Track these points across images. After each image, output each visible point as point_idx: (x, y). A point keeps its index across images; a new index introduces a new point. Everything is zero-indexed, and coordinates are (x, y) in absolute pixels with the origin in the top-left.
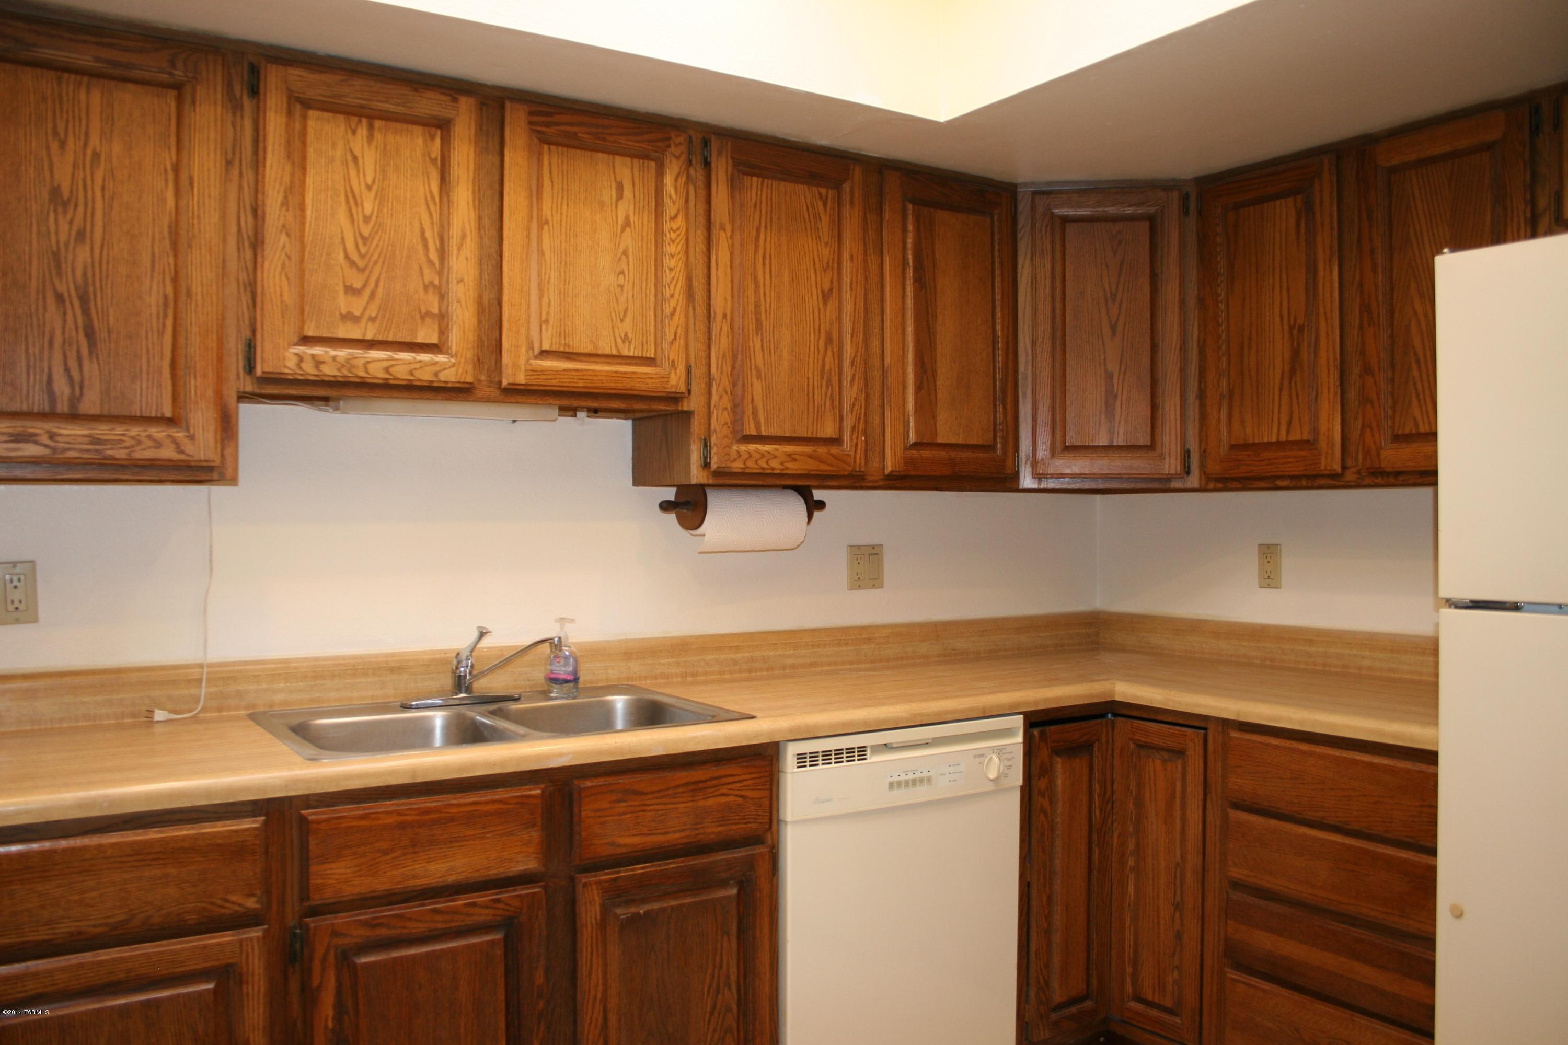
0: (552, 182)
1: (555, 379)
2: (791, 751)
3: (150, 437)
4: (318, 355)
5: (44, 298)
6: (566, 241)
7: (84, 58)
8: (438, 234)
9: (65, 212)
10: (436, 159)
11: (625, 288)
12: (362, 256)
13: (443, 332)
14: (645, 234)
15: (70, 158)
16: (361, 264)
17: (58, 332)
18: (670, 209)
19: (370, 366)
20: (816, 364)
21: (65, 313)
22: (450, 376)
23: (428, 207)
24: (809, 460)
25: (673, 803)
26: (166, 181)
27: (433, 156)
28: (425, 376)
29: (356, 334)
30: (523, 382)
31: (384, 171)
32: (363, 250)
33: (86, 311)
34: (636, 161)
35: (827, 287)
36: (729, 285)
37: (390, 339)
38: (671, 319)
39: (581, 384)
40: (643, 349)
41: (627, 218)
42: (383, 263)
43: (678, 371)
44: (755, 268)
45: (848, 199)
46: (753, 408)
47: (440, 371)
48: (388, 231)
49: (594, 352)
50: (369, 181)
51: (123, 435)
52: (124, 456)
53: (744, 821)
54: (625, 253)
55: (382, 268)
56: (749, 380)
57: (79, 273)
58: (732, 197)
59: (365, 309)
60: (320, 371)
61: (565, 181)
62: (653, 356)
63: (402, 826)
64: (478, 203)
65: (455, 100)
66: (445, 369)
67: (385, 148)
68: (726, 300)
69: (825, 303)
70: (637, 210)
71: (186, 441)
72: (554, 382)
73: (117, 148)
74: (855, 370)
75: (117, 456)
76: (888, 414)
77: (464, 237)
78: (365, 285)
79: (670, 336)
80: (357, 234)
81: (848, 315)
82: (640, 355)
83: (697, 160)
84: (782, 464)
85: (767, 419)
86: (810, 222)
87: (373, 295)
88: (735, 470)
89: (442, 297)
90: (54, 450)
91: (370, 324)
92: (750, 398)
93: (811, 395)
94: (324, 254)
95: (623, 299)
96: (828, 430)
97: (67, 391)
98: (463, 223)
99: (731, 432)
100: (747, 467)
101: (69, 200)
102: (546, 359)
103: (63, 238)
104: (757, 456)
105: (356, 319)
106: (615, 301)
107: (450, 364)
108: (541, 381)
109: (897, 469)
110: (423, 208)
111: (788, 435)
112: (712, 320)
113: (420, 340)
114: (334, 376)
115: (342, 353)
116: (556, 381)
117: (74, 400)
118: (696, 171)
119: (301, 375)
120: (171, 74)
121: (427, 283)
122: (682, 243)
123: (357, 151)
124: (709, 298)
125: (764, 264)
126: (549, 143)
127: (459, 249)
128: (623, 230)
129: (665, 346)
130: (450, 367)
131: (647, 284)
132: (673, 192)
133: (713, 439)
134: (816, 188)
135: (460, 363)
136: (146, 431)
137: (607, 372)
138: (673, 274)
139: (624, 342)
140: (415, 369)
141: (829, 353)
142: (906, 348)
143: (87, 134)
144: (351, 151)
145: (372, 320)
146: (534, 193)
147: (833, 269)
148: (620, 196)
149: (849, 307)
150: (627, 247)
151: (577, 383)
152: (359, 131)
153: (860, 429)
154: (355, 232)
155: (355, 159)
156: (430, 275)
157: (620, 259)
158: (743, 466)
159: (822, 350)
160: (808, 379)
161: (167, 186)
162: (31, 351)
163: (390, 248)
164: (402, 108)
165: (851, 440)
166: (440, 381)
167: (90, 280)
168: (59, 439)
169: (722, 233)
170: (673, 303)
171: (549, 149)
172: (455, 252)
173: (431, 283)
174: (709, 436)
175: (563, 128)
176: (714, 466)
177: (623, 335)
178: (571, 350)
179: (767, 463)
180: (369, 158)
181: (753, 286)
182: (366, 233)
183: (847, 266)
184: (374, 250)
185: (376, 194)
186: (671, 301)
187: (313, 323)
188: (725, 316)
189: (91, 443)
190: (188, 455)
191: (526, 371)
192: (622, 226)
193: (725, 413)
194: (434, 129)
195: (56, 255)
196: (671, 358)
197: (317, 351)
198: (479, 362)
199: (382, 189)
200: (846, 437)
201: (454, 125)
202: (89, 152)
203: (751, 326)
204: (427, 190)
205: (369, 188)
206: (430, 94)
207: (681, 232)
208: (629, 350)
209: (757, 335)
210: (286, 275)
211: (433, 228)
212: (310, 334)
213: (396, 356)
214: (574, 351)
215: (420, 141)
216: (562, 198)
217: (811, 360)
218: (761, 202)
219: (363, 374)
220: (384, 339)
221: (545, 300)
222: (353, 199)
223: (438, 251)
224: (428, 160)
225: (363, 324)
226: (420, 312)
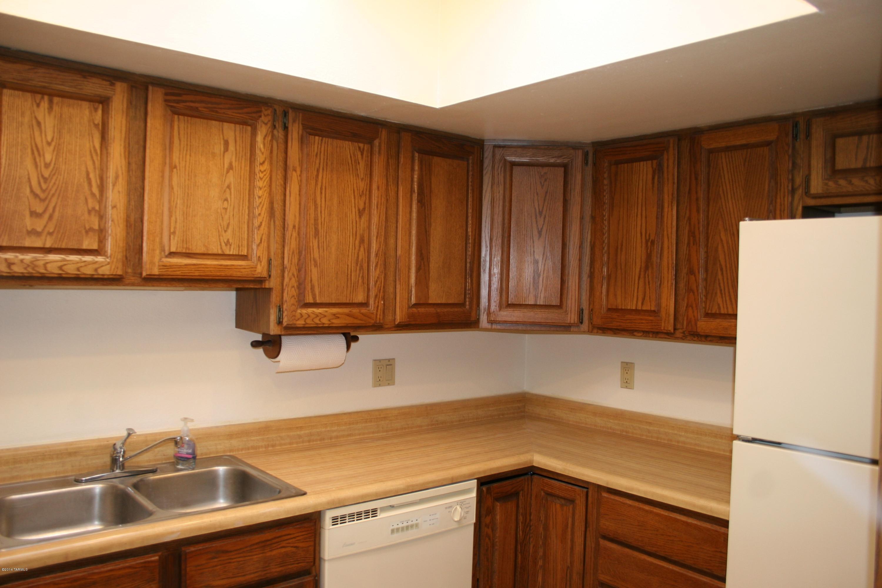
0: (180, 140)
2: (329, 516)
4: (9, 259)
6: (188, 180)
8: (99, 174)
10: (98, 124)
11: (228, 210)
12: (44, 191)
13: (102, 241)
14: (242, 174)
16: (42, 196)
18: (260, 157)
19: (49, 266)
20: (353, 256)
22: (106, 271)
23: (92, 157)
24: (347, 317)
27: (96, 122)
28: (88, 271)
29: (38, 244)
30: (157, 273)
31: (60, 132)
32: (44, 186)
34: (238, 126)
35: (361, 207)
36: (298, 206)
37: (63, 246)
38: (259, 230)
39: (197, 274)
40: (239, 249)
41: (231, 164)
42: (59, 195)
43: (263, 263)
44: (315, 195)
45: (377, 150)
46: (311, 286)
47: (99, 268)
48: (63, 173)
49: (206, 252)
50: (49, 139)
53: (297, 562)
54: (229, 187)
55: (58, 198)
56: (309, 268)
58: (301, 149)
59: (45, 227)
60: (11, 269)
61: (189, 140)
62: (246, 254)
64: (128, 153)
65: (112, 84)
66: (102, 266)
67: (61, 116)
68: (295, 216)
69: (360, 217)
70: (237, 159)
72: (178, 273)
74: (378, 260)
76: (398, 286)
77: (117, 177)
78: (45, 211)
79: (257, 241)
80: (40, 176)
81: (375, 224)
82: (237, 253)
83: (279, 125)
84: (329, 320)
85: (320, 292)
86: (352, 165)
87: (51, 217)
88: (298, 326)
89: (101, 218)
91: (48, 237)
92: (310, 279)
93: (349, 276)
94: (15, 190)
95: (226, 217)
96: (360, 298)
98: (117, 167)
99: (297, 302)
100: (307, 324)
102: (173, 257)
104: (313, 316)
105: (38, 234)
106: (221, 218)
107: (106, 263)
108: (170, 272)
109: (403, 321)
110: (89, 157)
111: (334, 302)
112: (286, 229)
113: (84, 247)
114: (22, 273)
115: (28, 257)
116: (180, 272)
118: (278, 132)
121: (90, 208)
122: (267, 180)
123: (40, 119)
124: (284, 215)
125: (321, 193)
126: (179, 114)
127: (114, 185)
128: (228, 172)
129: (255, 247)
130: (106, 265)
131: (243, 207)
132: (262, 146)
133: (285, 307)
134: (357, 144)
135: (113, 262)
137: (215, 265)
138: (260, 200)
139: (226, 245)
140: (81, 267)
141: (362, 249)
142: (411, 244)
144: (36, 118)
145: (50, 234)
146: (167, 147)
147: (366, 195)
148: (226, 149)
149: (376, 219)
150: (230, 183)
151: (194, 273)
152: (42, 104)
153: (380, 297)
154: (38, 174)
155: (39, 124)
156: (92, 203)
157: (225, 191)
158: (303, 323)
159: (357, 248)
160: (348, 266)
163: (64, 185)
164: (74, 89)
165: (375, 303)
166: (99, 274)
169: (294, 173)
170: (260, 219)
171: (179, 118)
172: (111, 187)
173: (93, 209)
174: (282, 304)
175: (188, 104)
176: (285, 324)
177: (226, 241)
178: (190, 252)
179: (320, 320)
180: (49, 122)
181: (314, 207)
182: (46, 174)
183: (375, 193)
184: (52, 187)
185: (54, 148)
186: (259, 217)
187: (7, 237)
188: (294, 227)
191: (159, 266)
192: (227, 169)
193: (293, 289)
194: (97, 104)
196: (258, 255)
197: (10, 256)
198: (126, 260)
199: (59, 145)
200: (371, 302)
201: (112, 101)
203: (311, 232)
204: (92, 146)
205: (49, 144)
206: (94, 80)
207: (267, 173)
209: (315, 238)
211: (95, 171)
212: (5, 245)
213: (67, 258)
214: (193, 252)
215: (87, 112)
216: (187, 150)
217: (350, 254)
218: (320, 152)
219: (43, 271)
220: (59, 247)
221: (173, 219)
222: (36, 151)
223: (98, 186)
224: (92, 125)
225: (43, 237)
226: (85, 228)
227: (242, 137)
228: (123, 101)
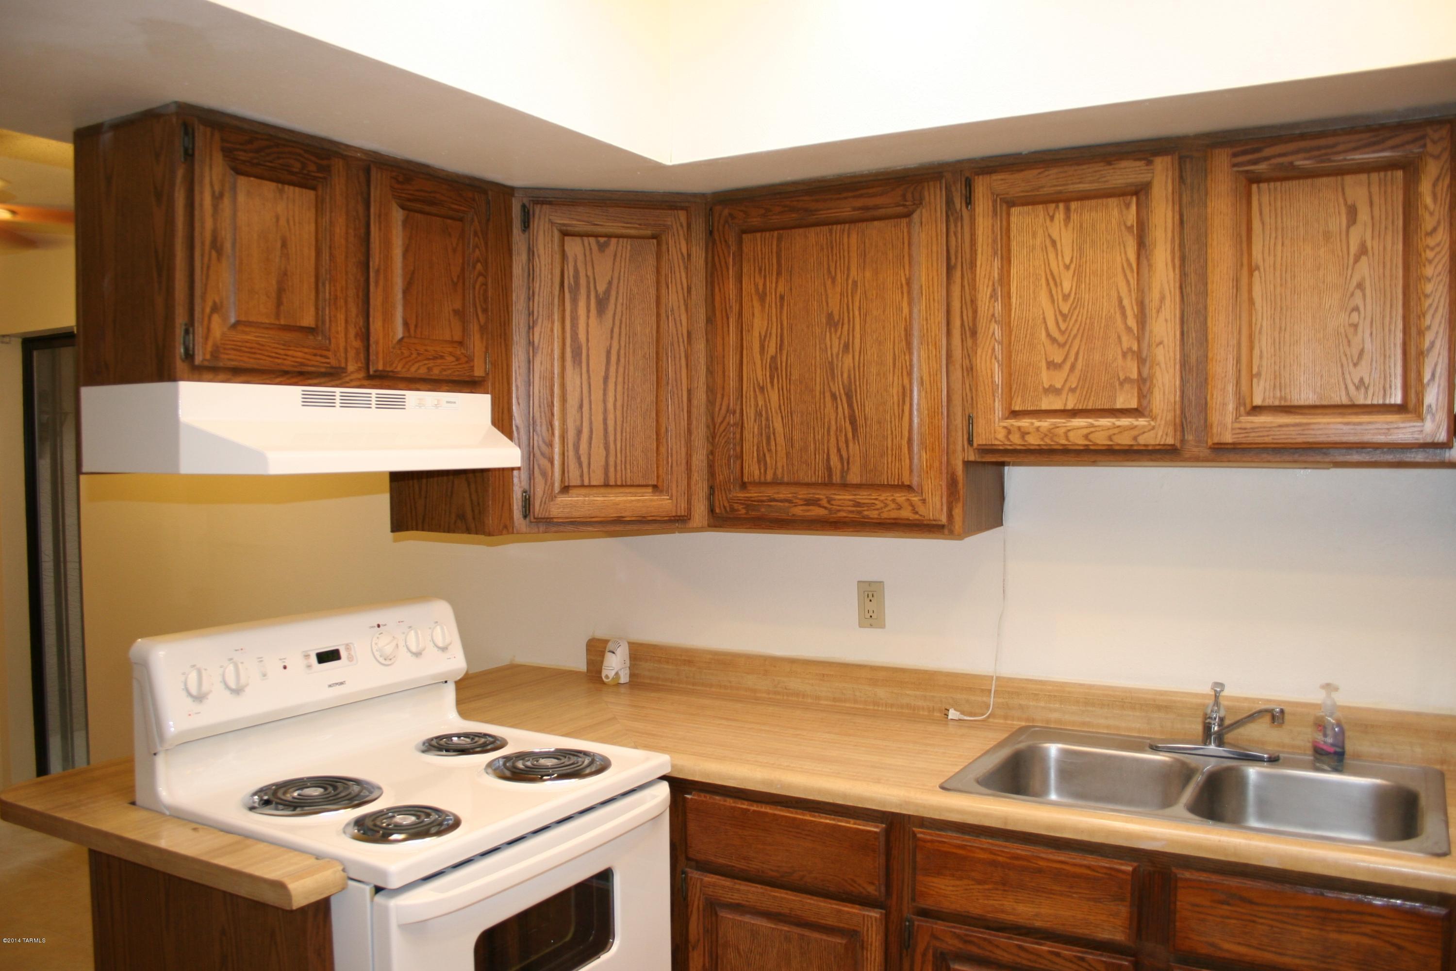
0: (1263, 223)
1: (1268, 436)
3: (894, 501)
4: (1023, 427)
5: (824, 397)
6: (1281, 285)
7: (846, 208)
8: (1136, 299)
9: (836, 331)
10: (1133, 226)
11: (1361, 327)
12: (1062, 333)
13: (1144, 396)
14: (1388, 260)
15: (838, 289)
16: (1061, 339)
17: (833, 423)
18: (1427, 222)
19: (1071, 435)
21: (837, 408)
22: (1149, 439)
23: (1125, 276)
25: (1292, 924)
26: (902, 293)
27: (1129, 224)
28: (1124, 440)
29: (1058, 406)
30: (1232, 440)
31: (1081, 249)
32: (1063, 326)
33: (850, 406)
34: (1375, 176)
37: (1090, 407)
38: (1426, 356)
39: (1303, 439)
40: (1385, 395)
41: (1363, 245)
42: (1082, 336)
43: (1436, 417)
47: (1139, 435)
48: (1086, 304)
49: (1318, 403)
50: (1067, 261)
51: (876, 499)
52: (876, 516)
54: (1360, 286)
55: (1081, 341)
57: (845, 375)
59: (1066, 381)
60: (1026, 441)
61: (1279, 219)
62: (1399, 402)
63: (993, 863)
66: (1144, 433)
67: (1081, 226)
70: (1377, 233)
71: (920, 503)
72: (1267, 440)
73: (868, 274)
75: (871, 516)
77: (1162, 299)
78: (1065, 360)
79: (1425, 376)
80: (1057, 313)
82: (1382, 402)
87: (1073, 367)
89: (1141, 361)
90: (830, 510)
91: (1070, 394)
94: (1028, 336)
95: (1357, 340)
97: (839, 466)
98: (1162, 285)
101: (839, 321)
102: (1259, 414)
103: (835, 351)
105: (1057, 392)
106: (1346, 343)
107: (1150, 427)
108: (1253, 438)
110: (1121, 277)
113: (1118, 406)
114: (1039, 445)
115: (1045, 424)
116: (1270, 438)
117: (844, 472)
119: (1010, 445)
120: (904, 205)
122: (1444, 260)
123: (1055, 236)
126: (1259, 182)
127: (1158, 312)
128: (1357, 260)
129: (1419, 388)
130: (1150, 430)
131: (1391, 318)
132: (1431, 201)
135: (1160, 425)
136: (893, 495)
137: (1336, 424)
138: (1427, 302)
139: (1358, 388)
140: (1114, 434)
143: (849, 269)
144: (1050, 236)
145: (1073, 390)
146: (1244, 239)
148: (1352, 221)
150: (1363, 279)
151: (1295, 439)
152: (1057, 215)
154: (1055, 311)
155: (1054, 243)
156: (1128, 342)
157: (1352, 294)
161: (903, 298)
162: (817, 438)
163: (1088, 321)
164: (1096, 185)
166: (1139, 445)
167: (853, 381)
168: (833, 502)
170: (1430, 336)
171: (1259, 188)
172: (1154, 315)
173: (1130, 349)
175: (1274, 161)
177: (1356, 381)
178: (1288, 403)
180: (1066, 238)
182: (1065, 310)
184: (1074, 325)
185: (1074, 272)
186: (1428, 333)
187: (1020, 398)
189: (854, 506)
190: (921, 515)
191: (1233, 429)
192: (1355, 255)
194: (1129, 197)
195: (831, 363)
197: (1024, 423)
198: (1182, 422)
199: (1080, 266)
201: (1150, 188)
202: (850, 282)
204: (1124, 258)
205: (1067, 267)
206: (1124, 164)
207: (1442, 249)
208: (1366, 398)
210: (996, 358)
211: (1130, 295)
212: (1017, 408)
213: (1096, 423)
214: (1293, 404)
215: (1116, 212)
216: (1276, 238)
219: (1064, 442)
220: (1084, 407)
221: (1256, 352)
222: (1053, 280)
223: (1136, 316)
224: (1123, 228)
225: (1064, 396)
226: (1119, 378)
227: (1385, 192)
228: (1166, 182)
